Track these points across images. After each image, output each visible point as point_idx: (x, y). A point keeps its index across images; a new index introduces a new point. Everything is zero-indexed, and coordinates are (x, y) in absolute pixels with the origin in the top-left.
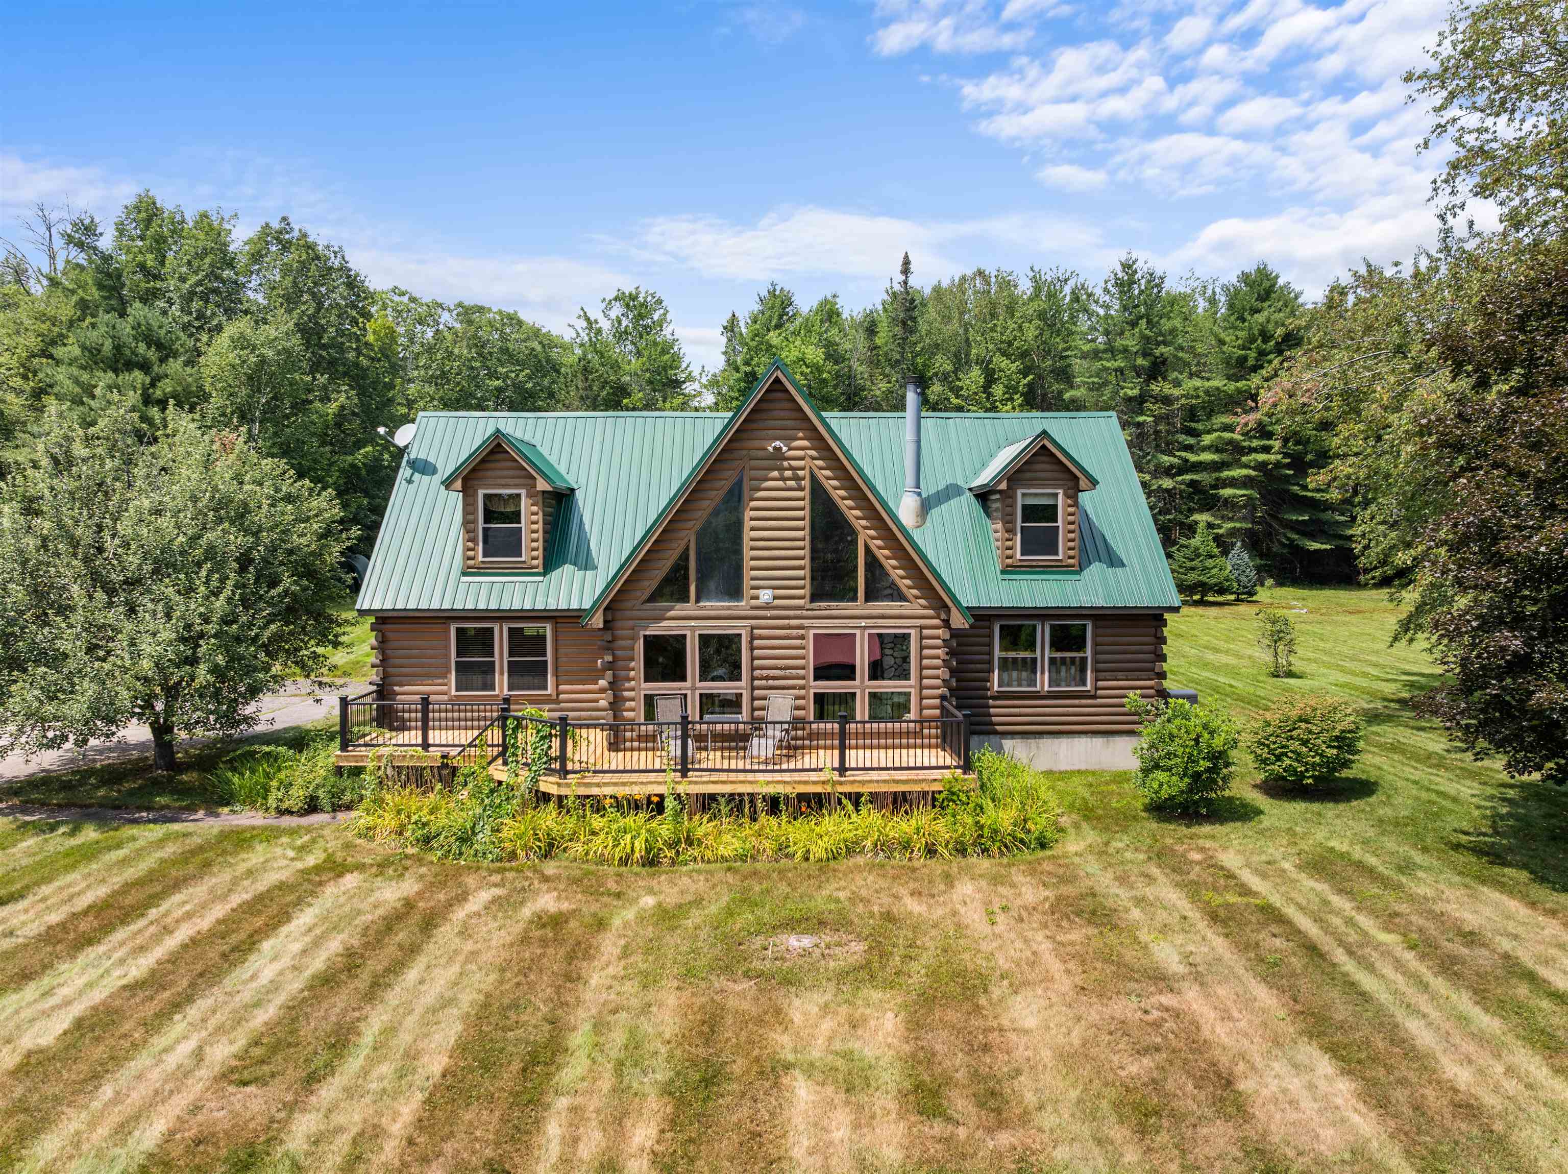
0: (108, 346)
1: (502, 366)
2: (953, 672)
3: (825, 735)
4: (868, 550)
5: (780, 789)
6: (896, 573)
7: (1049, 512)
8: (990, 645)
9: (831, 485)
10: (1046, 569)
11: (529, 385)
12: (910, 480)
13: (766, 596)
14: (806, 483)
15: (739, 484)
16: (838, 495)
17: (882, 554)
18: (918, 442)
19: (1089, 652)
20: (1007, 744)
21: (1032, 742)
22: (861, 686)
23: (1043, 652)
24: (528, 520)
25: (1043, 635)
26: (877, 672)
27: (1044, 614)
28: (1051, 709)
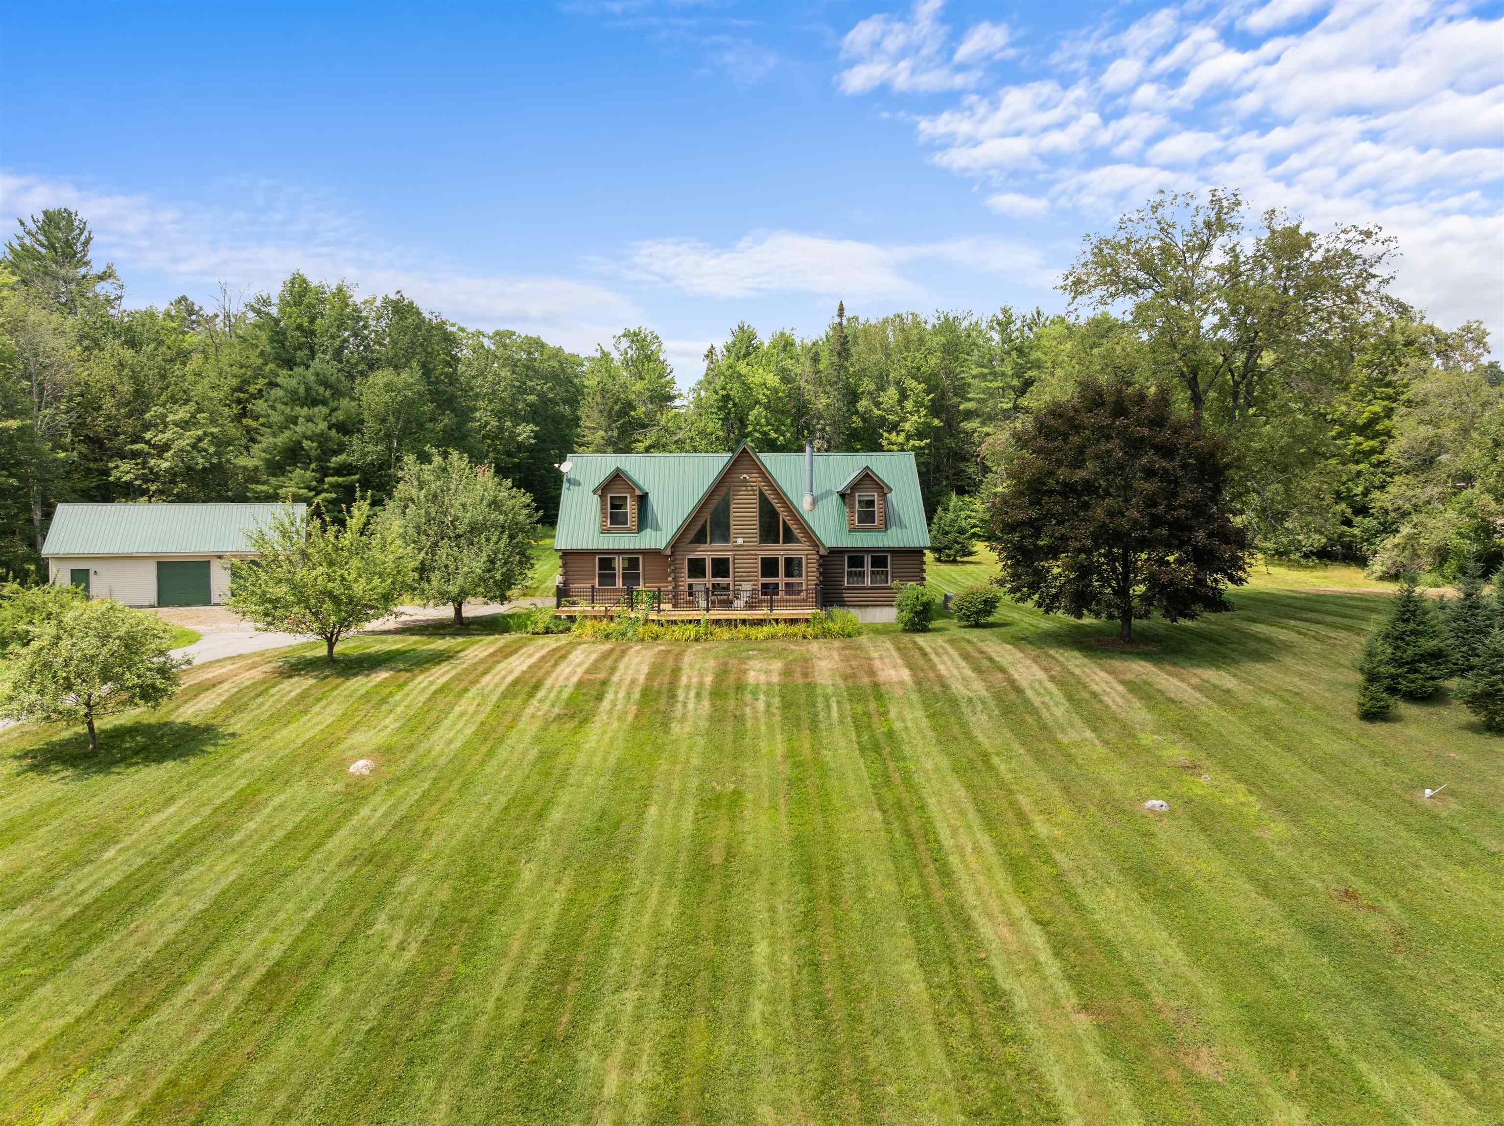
0: (302, 389)
1: (531, 381)
2: (821, 573)
3: (764, 601)
4: (784, 521)
5: (746, 617)
6: (796, 532)
7: (871, 503)
8: (843, 565)
9: (768, 493)
10: (869, 530)
11: (551, 395)
12: (808, 487)
13: (740, 541)
14: (757, 493)
15: (728, 494)
16: (771, 497)
17: (790, 523)
18: (812, 470)
19: (889, 569)
20: (852, 610)
21: (863, 610)
22: (781, 580)
23: (868, 568)
24: (631, 508)
25: (868, 560)
26: (788, 574)
27: (867, 550)
28: (871, 595)
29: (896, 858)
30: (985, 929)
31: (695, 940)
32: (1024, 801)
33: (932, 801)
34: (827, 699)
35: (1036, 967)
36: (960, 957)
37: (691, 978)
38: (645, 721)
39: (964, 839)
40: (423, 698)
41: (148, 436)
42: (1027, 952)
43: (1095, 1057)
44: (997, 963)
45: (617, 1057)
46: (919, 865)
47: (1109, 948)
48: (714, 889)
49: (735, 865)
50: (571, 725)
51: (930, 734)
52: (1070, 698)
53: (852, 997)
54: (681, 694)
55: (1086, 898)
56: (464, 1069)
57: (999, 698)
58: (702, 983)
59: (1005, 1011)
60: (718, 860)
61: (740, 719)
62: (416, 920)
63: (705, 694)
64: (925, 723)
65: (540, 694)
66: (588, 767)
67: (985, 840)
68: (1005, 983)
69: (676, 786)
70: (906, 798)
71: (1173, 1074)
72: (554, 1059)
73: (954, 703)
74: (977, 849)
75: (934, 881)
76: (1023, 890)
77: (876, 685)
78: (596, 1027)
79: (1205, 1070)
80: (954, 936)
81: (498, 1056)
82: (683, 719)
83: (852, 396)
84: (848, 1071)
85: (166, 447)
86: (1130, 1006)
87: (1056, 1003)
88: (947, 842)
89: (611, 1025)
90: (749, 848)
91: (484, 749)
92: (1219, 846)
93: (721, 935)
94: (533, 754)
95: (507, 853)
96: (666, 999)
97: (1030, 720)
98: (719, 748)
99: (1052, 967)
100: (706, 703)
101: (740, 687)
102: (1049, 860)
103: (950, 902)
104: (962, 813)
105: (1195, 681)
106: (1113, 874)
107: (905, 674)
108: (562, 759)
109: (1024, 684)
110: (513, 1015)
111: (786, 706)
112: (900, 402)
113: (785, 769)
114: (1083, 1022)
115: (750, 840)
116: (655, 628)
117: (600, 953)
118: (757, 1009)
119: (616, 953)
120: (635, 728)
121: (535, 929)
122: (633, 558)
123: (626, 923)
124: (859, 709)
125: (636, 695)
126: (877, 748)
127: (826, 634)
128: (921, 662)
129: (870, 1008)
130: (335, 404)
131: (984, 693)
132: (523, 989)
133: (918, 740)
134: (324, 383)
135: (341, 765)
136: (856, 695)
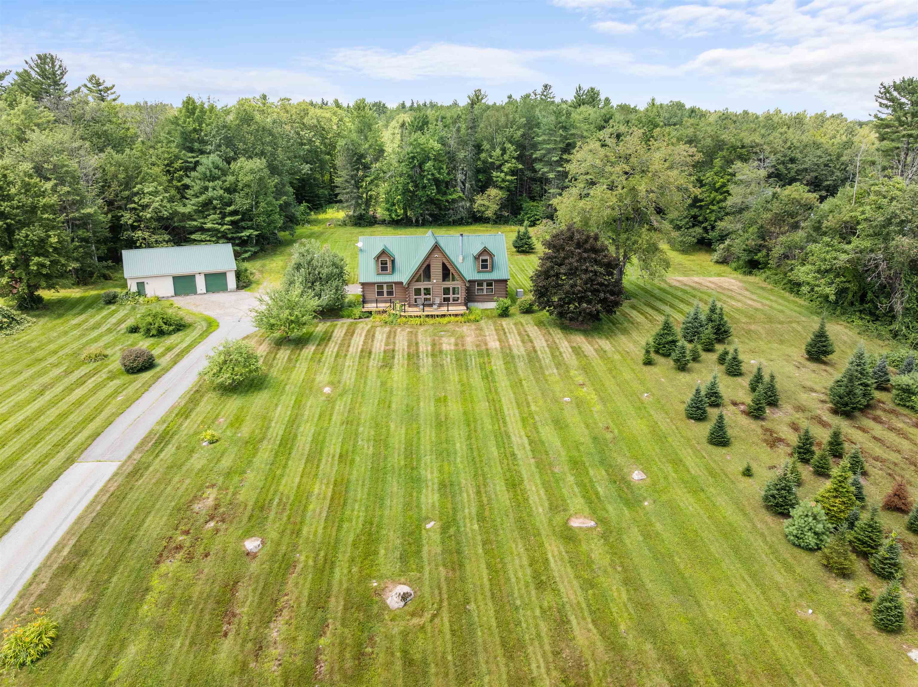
2: (466, 291)
4: (452, 272)
5: (438, 314)
7: (486, 261)
8: (475, 286)
9: (445, 261)
10: (485, 272)
12: (461, 253)
13: (435, 281)
14: (441, 262)
15: (430, 262)
16: (446, 263)
17: (454, 273)
18: (462, 246)
19: (493, 287)
21: (481, 303)
22: (451, 296)
23: (485, 287)
24: (389, 265)
25: (485, 284)
26: (454, 294)
27: (485, 281)
28: (486, 297)
29: (492, 418)
30: (513, 438)
31: (441, 443)
32: (530, 398)
33: (503, 398)
34: (470, 356)
35: (524, 448)
36: (507, 446)
37: (441, 454)
38: (411, 368)
39: (511, 412)
40: (333, 359)
41: (136, 199)
42: (523, 445)
43: (533, 468)
44: (515, 447)
45: (429, 471)
46: (498, 420)
47: (543, 443)
48: (444, 428)
49: (448, 422)
50: (387, 370)
51: (505, 371)
52: (552, 354)
53: (480, 456)
54: (421, 354)
55: (540, 430)
56: (396, 474)
57: (528, 355)
58: (445, 454)
59: (515, 459)
60: (443, 420)
61: (442, 366)
62: (369, 440)
63: (429, 355)
64: (503, 367)
65: (373, 356)
66: (398, 388)
67: (517, 411)
68: (516, 452)
69: (427, 394)
70: (495, 397)
71: (549, 471)
72: (415, 472)
73: (513, 357)
74: (514, 415)
75: (502, 425)
76: (524, 427)
77: (487, 350)
78: (423, 465)
79: (556, 470)
80: (505, 441)
81: (402, 472)
82: (423, 367)
83: (478, 148)
84: (480, 472)
85: (147, 206)
86: (544, 457)
87: (527, 457)
88: (506, 412)
89: (425, 464)
90: (451, 415)
91: (363, 381)
92: (580, 413)
93: (447, 441)
94: (379, 384)
95: (384, 420)
96: (437, 458)
97: (537, 364)
98: (437, 379)
99: (528, 448)
100: (430, 359)
101: (441, 352)
102: (533, 418)
103: (505, 431)
104: (511, 403)
105: (596, 346)
106: (549, 422)
107: (497, 344)
108: (389, 385)
109: (538, 348)
110: (402, 463)
111: (457, 360)
112: (502, 155)
113: (459, 387)
114: (533, 461)
115: (451, 413)
116: (404, 319)
117: (418, 447)
118: (459, 460)
119: (422, 447)
120: (408, 371)
121: (400, 442)
122: (390, 285)
123: (422, 439)
124: (482, 360)
125: (406, 357)
126: (487, 378)
127: (469, 321)
128: (503, 338)
129: (485, 458)
130: (224, 178)
131: (524, 353)
132: (402, 457)
133: (500, 375)
134: (217, 167)
135: (320, 389)
136: (480, 354)
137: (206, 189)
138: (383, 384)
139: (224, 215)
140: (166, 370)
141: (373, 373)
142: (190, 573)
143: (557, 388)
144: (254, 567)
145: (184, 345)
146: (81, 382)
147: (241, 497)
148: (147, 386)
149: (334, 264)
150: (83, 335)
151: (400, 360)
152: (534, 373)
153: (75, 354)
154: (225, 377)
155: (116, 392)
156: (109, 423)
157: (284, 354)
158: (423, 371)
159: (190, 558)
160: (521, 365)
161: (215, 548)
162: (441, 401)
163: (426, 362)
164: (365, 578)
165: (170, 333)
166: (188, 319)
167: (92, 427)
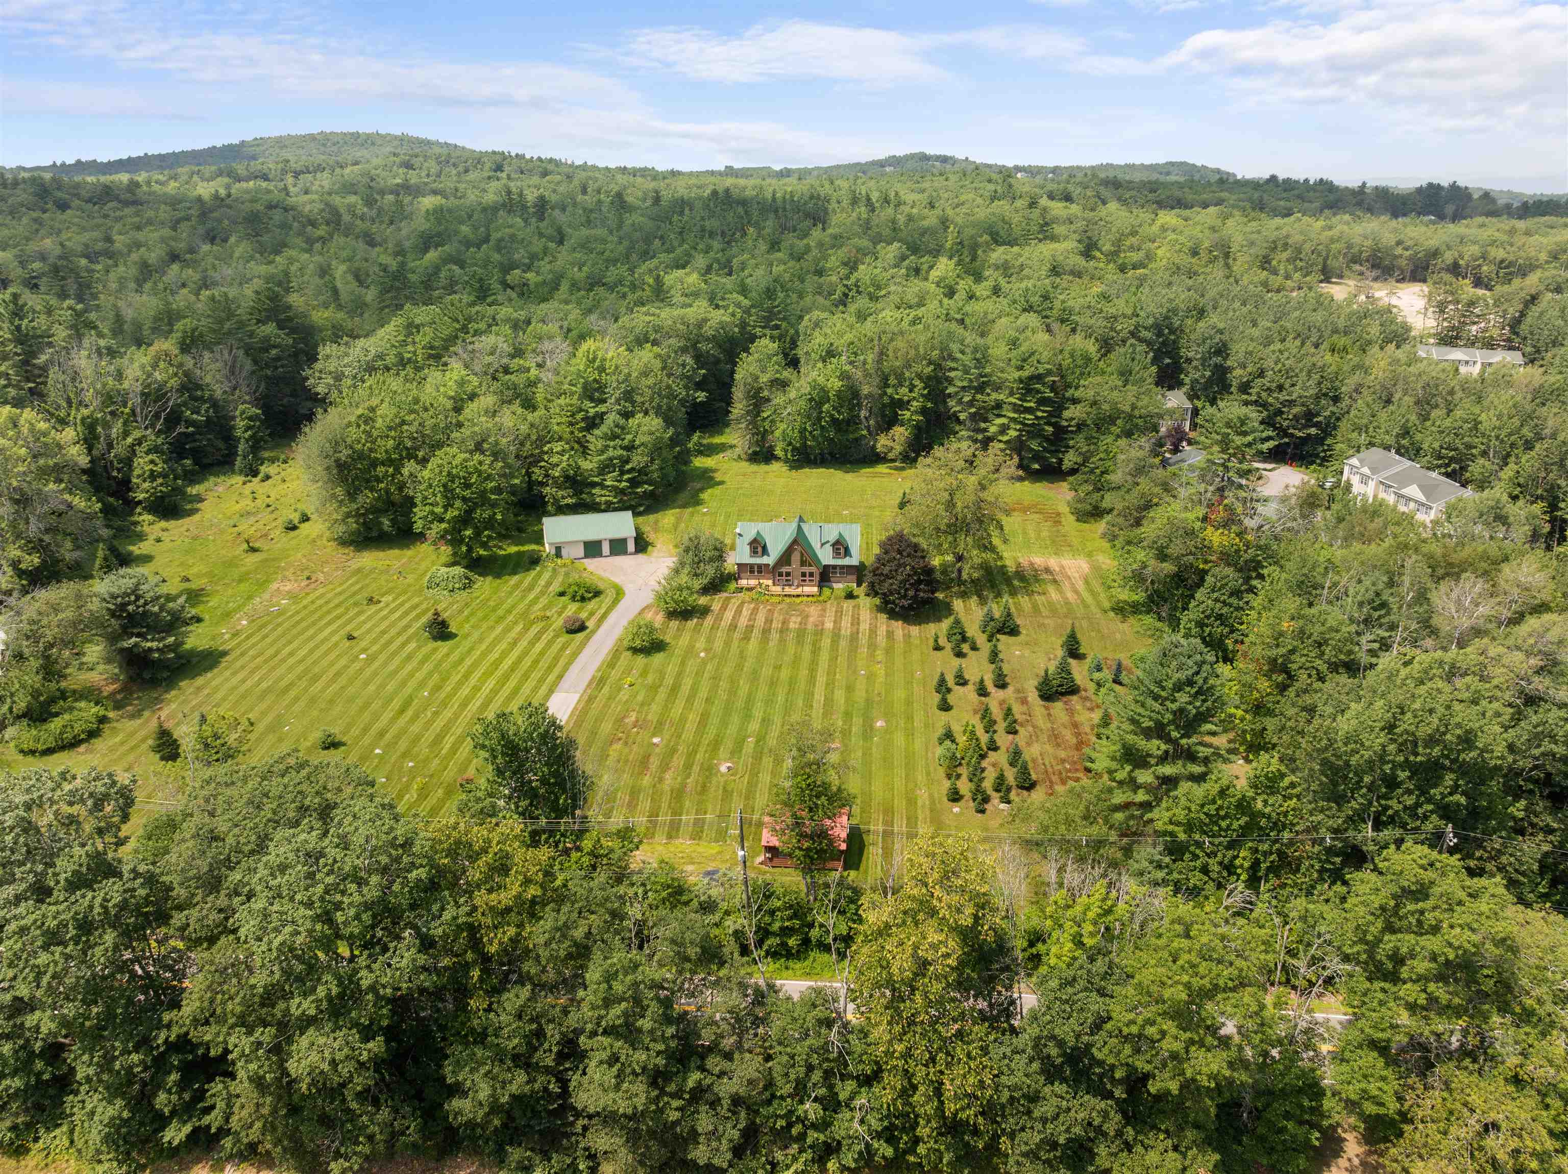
2: (821, 575)
4: (810, 557)
6: (814, 560)
8: (828, 572)
13: (795, 565)
16: (807, 548)
19: (845, 571)
22: (808, 578)
23: (837, 571)
24: (760, 549)
25: (838, 569)
26: (810, 576)
27: (838, 566)
28: (839, 579)
29: (807, 682)
30: (816, 696)
31: (769, 696)
33: (820, 669)
34: (808, 634)
36: (809, 700)
37: (767, 702)
38: (763, 641)
39: (821, 679)
40: (709, 631)
43: (820, 715)
45: (757, 712)
46: (810, 683)
48: (774, 686)
49: (778, 682)
50: (745, 642)
51: (829, 648)
52: (870, 636)
53: (791, 705)
54: (772, 630)
56: (738, 712)
57: (852, 635)
58: (770, 702)
59: (812, 708)
60: (775, 683)
61: (785, 641)
62: (725, 690)
63: (778, 632)
64: (829, 645)
65: (737, 629)
66: (751, 656)
67: (825, 678)
68: (814, 704)
69: (769, 662)
70: (815, 666)
71: (829, 717)
72: (749, 712)
73: (840, 637)
74: (823, 681)
76: (826, 689)
77: (823, 630)
78: (755, 708)
79: (833, 717)
80: (810, 697)
81: (742, 711)
82: (772, 641)
83: (885, 381)
84: (788, 714)
86: (830, 709)
87: (819, 708)
88: (818, 678)
89: (757, 707)
90: (781, 679)
91: (728, 649)
92: (867, 683)
93: (773, 695)
94: (738, 652)
96: (764, 705)
97: (855, 644)
98: (779, 651)
100: (778, 635)
101: (788, 629)
102: (834, 684)
103: (812, 691)
104: (824, 672)
105: (906, 631)
106: (844, 688)
107: (832, 625)
108: (745, 654)
109: (861, 630)
110: (743, 706)
111: (798, 637)
112: (910, 391)
113: (793, 658)
114: (822, 710)
115: (782, 677)
117: (755, 697)
119: (757, 697)
121: (744, 693)
122: (760, 566)
123: (759, 692)
124: (816, 638)
125: (761, 631)
126: (815, 652)
127: (817, 601)
128: (839, 618)
129: (793, 707)
130: (623, 437)
131: (849, 633)
132: (744, 702)
133: (825, 650)
134: (617, 426)
135: (698, 655)
136: (816, 634)
137: (607, 447)
138: (742, 652)
139: (622, 473)
140: (593, 632)
141: (735, 644)
142: (627, 750)
143: (860, 663)
144: (657, 750)
145: (602, 611)
146: (538, 637)
147: (649, 717)
148: (583, 644)
149: (716, 549)
150: (523, 597)
151: (756, 633)
152: (850, 651)
153: (524, 615)
154: (638, 643)
155: (564, 648)
156: (566, 669)
157: (674, 624)
158: (771, 644)
159: (626, 743)
160: (843, 644)
161: (639, 740)
162: (778, 668)
163: (775, 636)
164: (712, 758)
165: (590, 599)
166: (601, 586)
167: (556, 671)
